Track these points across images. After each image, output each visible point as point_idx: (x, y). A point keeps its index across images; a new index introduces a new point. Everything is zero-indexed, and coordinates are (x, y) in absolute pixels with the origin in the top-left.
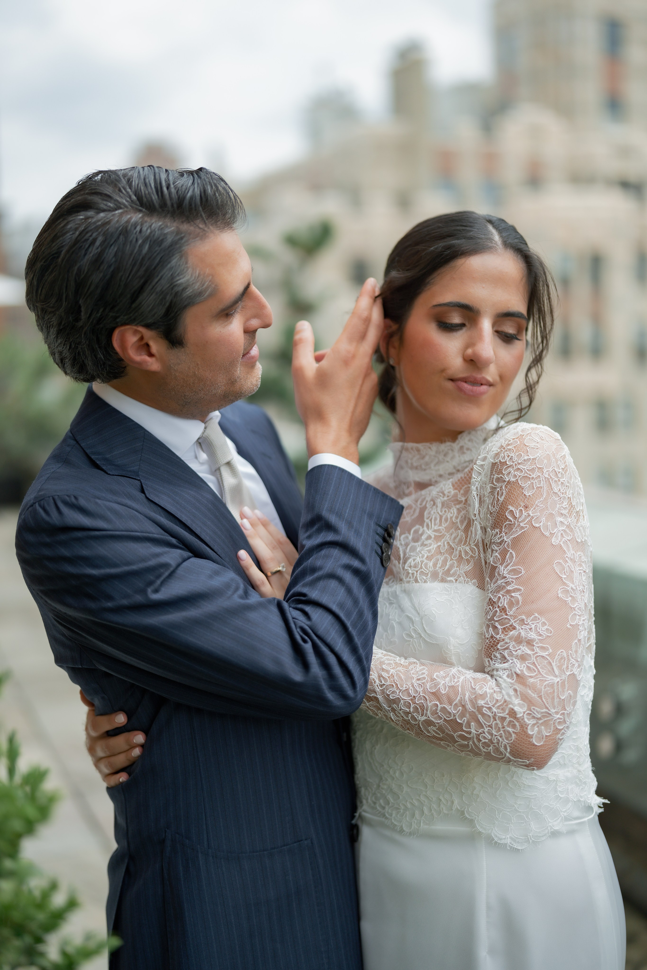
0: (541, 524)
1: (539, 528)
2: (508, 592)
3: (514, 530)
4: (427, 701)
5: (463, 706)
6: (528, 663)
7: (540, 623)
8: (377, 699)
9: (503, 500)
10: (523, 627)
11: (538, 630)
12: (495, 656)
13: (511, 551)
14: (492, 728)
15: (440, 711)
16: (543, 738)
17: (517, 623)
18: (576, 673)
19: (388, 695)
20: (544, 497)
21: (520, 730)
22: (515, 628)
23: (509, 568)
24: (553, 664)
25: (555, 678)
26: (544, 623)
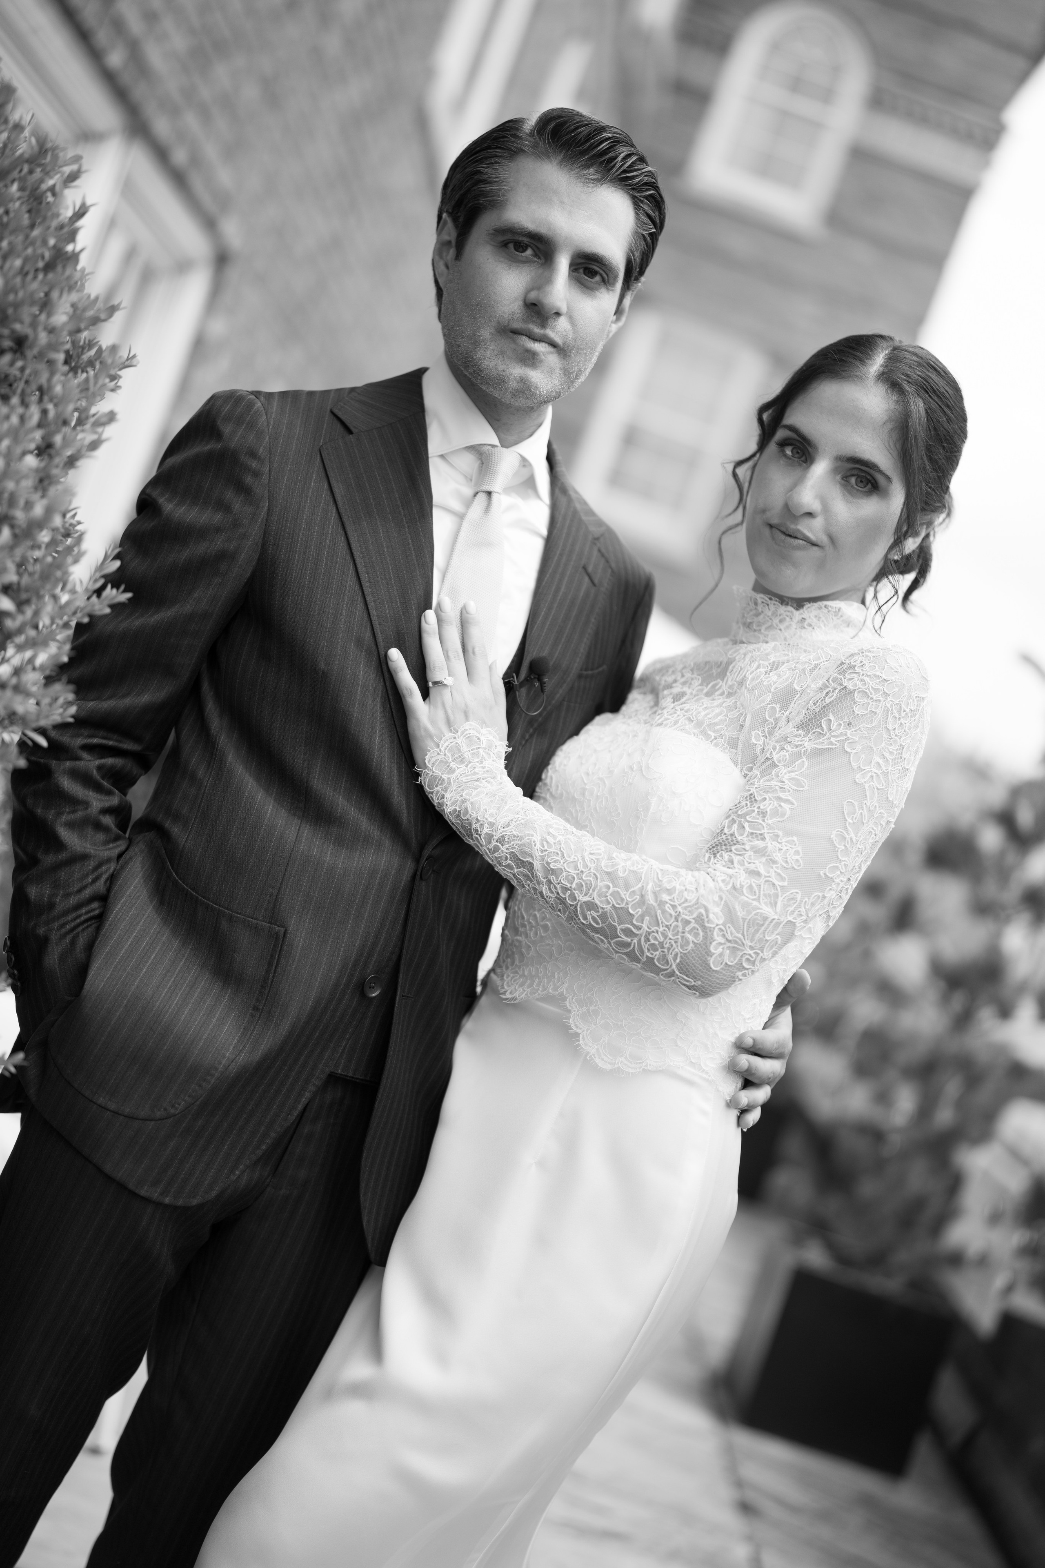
0: (854, 751)
1: (850, 754)
2: (779, 798)
3: (820, 740)
4: (597, 879)
5: (642, 896)
6: (754, 882)
7: (793, 850)
8: (531, 864)
9: (828, 704)
10: (773, 843)
11: (788, 855)
12: (721, 856)
14: (668, 928)
15: (610, 895)
16: (721, 964)
17: (769, 836)
18: (798, 925)
19: (548, 863)
20: (873, 725)
21: (702, 941)
22: (764, 839)
23: (793, 775)
24: (780, 899)
25: (773, 913)
26: (797, 853)
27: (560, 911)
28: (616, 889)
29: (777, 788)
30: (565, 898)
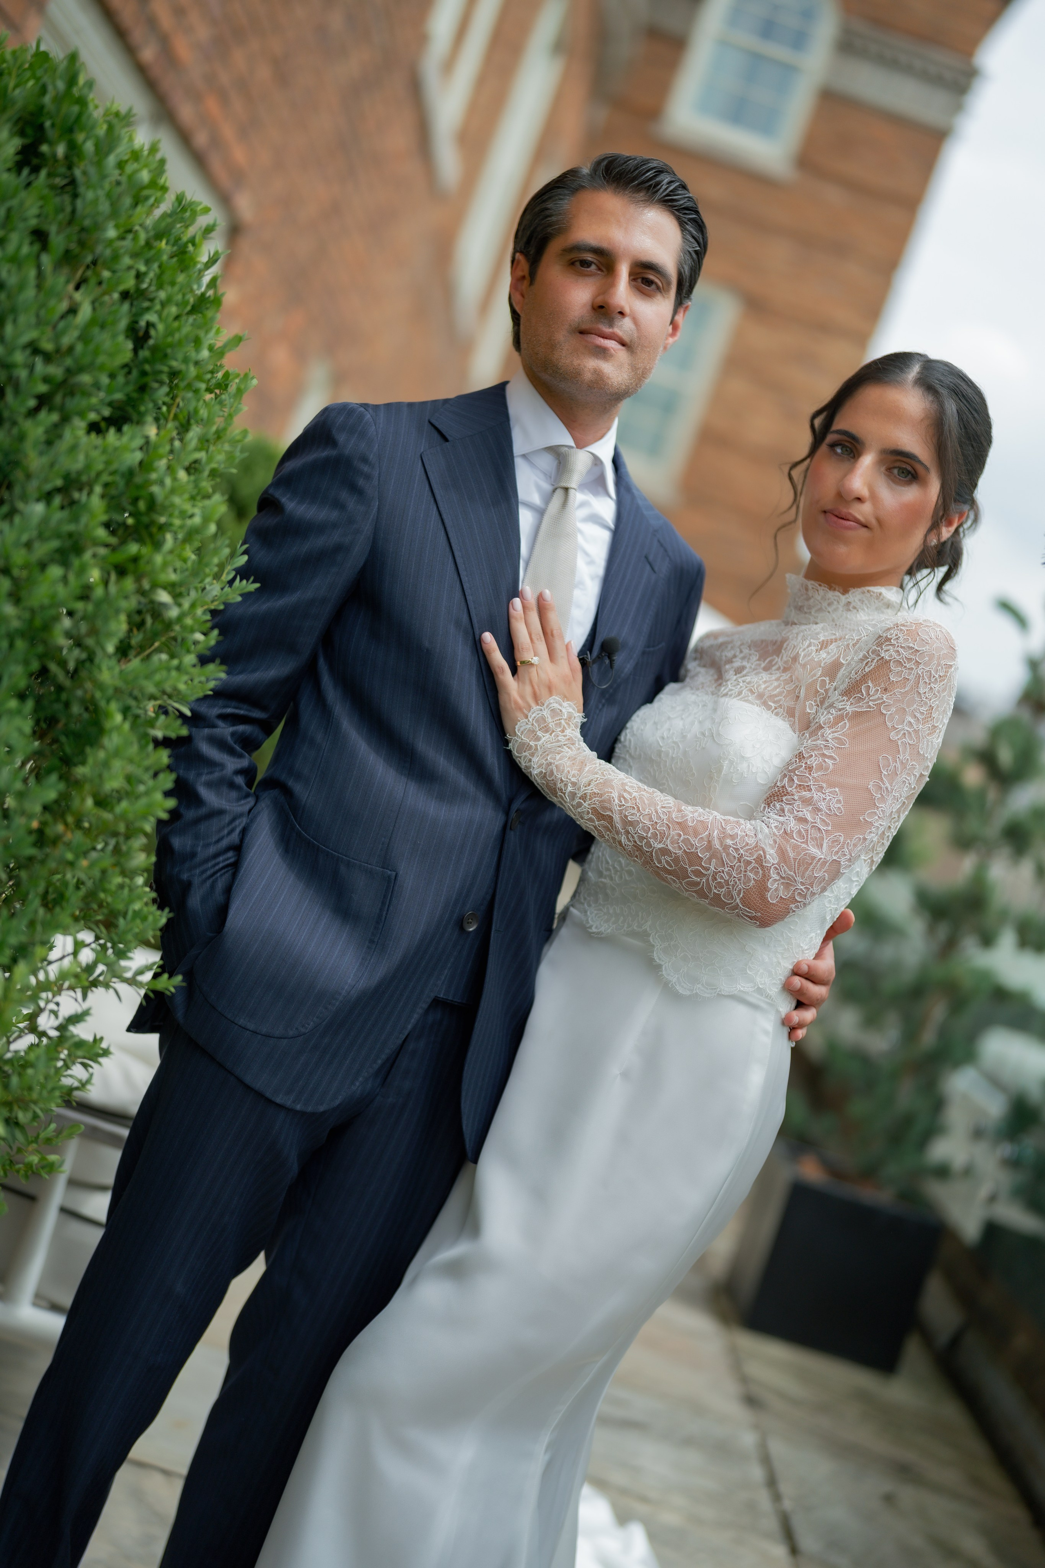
0: (889, 713)
1: (885, 715)
2: (823, 755)
4: (670, 829)
5: (709, 842)
6: (803, 828)
7: (836, 799)
8: (611, 818)
9: (867, 672)
10: (818, 793)
11: (831, 803)
12: (774, 806)
13: (847, 721)
14: (733, 868)
16: (777, 897)
17: (815, 787)
19: (626, 816)
20: (906, 689)
21: (761, 878)
22: (810, 790)
23: (836, 734)
24: (825, 841)
25: (820, 854)
26: (839, 801)
27: (636, 856)
28: (686, 837)
29: (822, 746)
30: (642, 846)
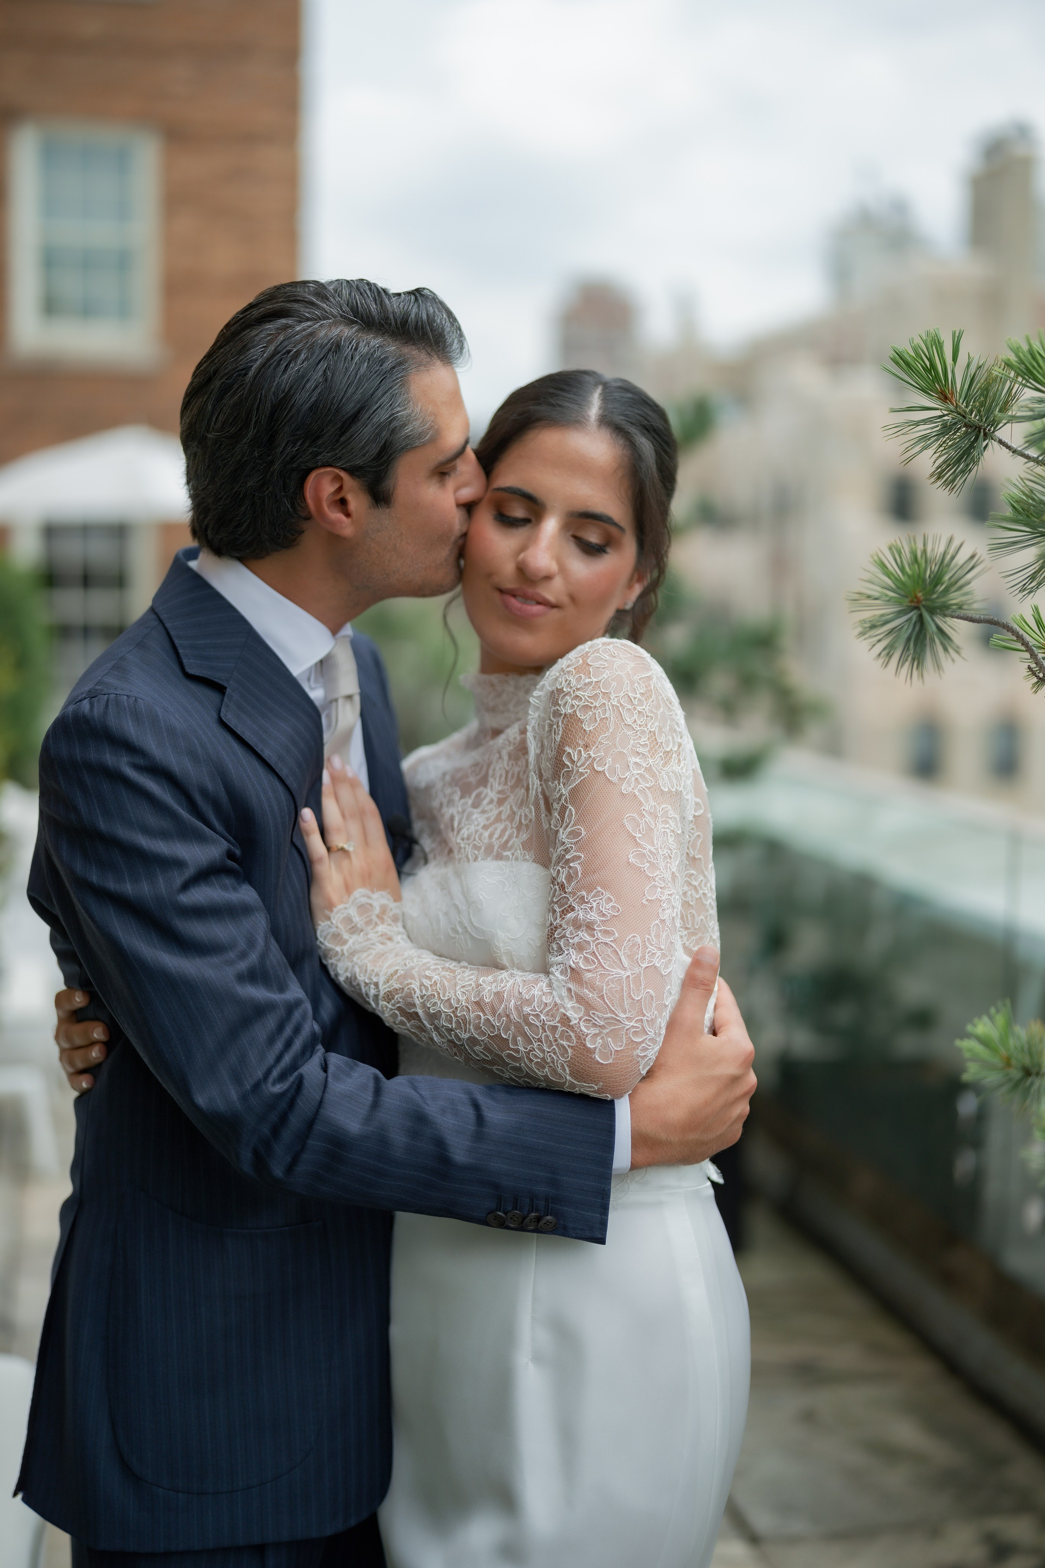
0: (606, 767)
1: (603, 772)
2: (568, 862)
3: (572, 778)
6: (587, 953)
7: (604, 900)
9: (560, 740)
10: (582, 907)
11: (601, 908)
13: (570, 807)
14: (542, 1043)
15: (483, 1025)
17: (576, 902)
20: (611, 730)
21: (577, 1042)
23: (568, 830)
24: (621, 953)
26: (609, 900)
28: (486, 1017)
29: (562, 853)
